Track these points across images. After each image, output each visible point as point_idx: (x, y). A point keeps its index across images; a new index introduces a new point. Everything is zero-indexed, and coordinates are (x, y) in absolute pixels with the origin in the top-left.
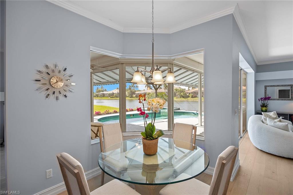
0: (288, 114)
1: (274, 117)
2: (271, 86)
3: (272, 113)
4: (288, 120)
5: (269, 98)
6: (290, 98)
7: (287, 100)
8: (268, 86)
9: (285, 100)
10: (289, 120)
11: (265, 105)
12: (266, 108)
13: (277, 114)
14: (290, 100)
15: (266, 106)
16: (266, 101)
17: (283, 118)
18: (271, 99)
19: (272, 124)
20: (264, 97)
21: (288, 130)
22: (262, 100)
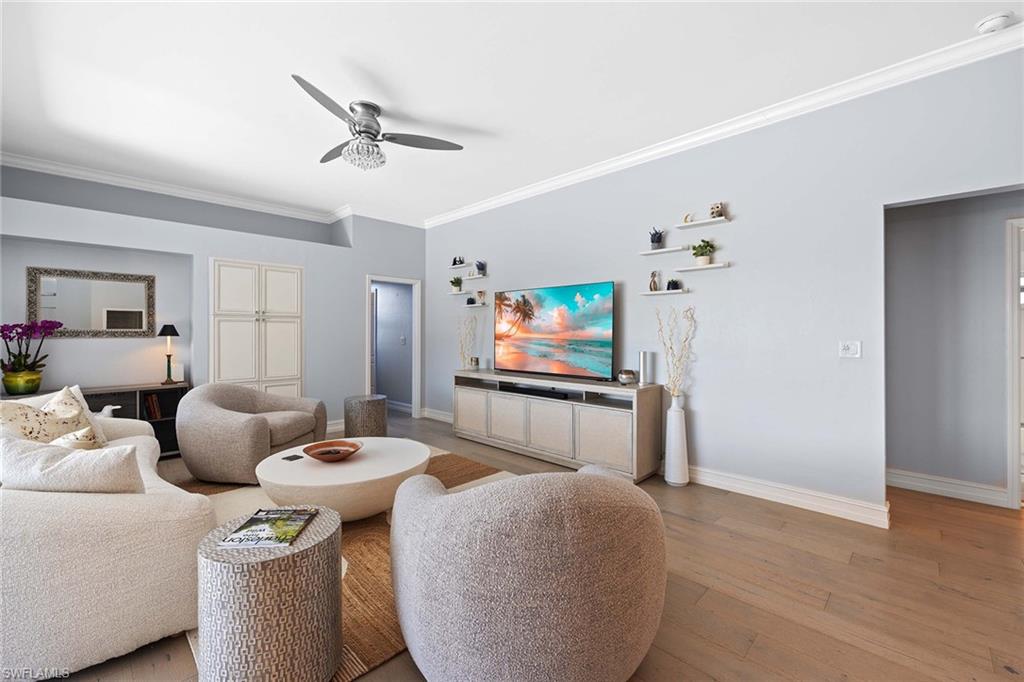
0: (135, 392)
1: (69, 416)
2: (63, 273)
3: (58, 396)
4: (135, 418)
5: (50, 329)
6: (145, 328)
7: (131, 336)
8: (48, 272)
9: (125, 335)
10: (142, 418)
11: (30, 361)
12: (34, 377)
13: (87, 397)
14: (144, 335)
15: (33, 367)
16: (34, 343)
17: (116, 414)
18: (63, 334)
19: (34, 473)
20: (23, 320)
21: (132, 488)
22: (11, 339)
